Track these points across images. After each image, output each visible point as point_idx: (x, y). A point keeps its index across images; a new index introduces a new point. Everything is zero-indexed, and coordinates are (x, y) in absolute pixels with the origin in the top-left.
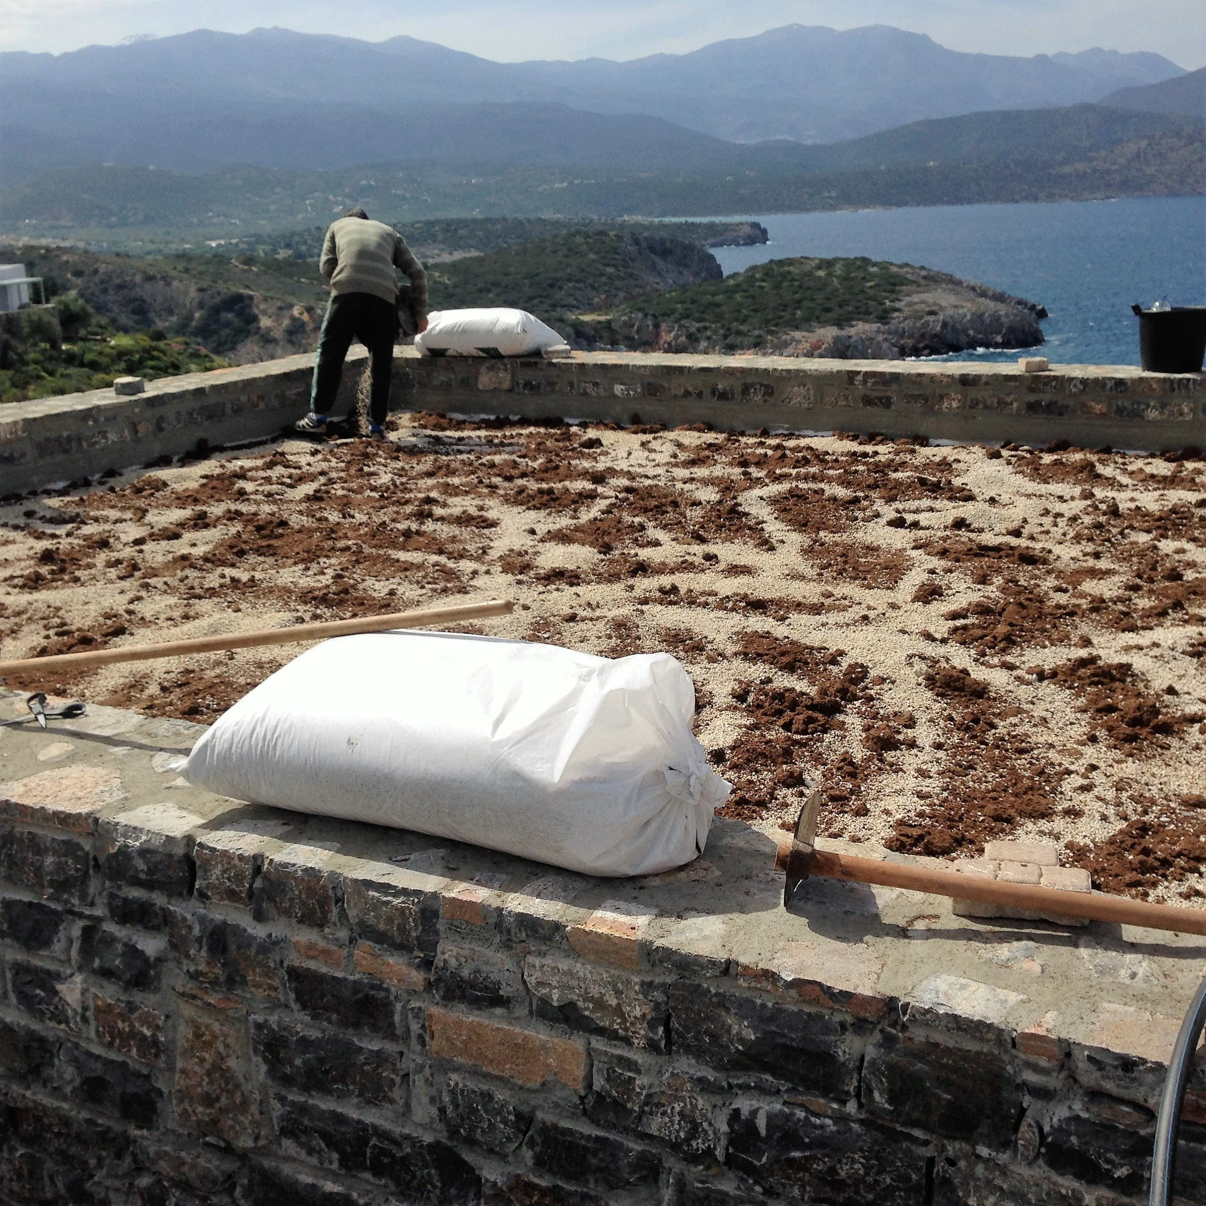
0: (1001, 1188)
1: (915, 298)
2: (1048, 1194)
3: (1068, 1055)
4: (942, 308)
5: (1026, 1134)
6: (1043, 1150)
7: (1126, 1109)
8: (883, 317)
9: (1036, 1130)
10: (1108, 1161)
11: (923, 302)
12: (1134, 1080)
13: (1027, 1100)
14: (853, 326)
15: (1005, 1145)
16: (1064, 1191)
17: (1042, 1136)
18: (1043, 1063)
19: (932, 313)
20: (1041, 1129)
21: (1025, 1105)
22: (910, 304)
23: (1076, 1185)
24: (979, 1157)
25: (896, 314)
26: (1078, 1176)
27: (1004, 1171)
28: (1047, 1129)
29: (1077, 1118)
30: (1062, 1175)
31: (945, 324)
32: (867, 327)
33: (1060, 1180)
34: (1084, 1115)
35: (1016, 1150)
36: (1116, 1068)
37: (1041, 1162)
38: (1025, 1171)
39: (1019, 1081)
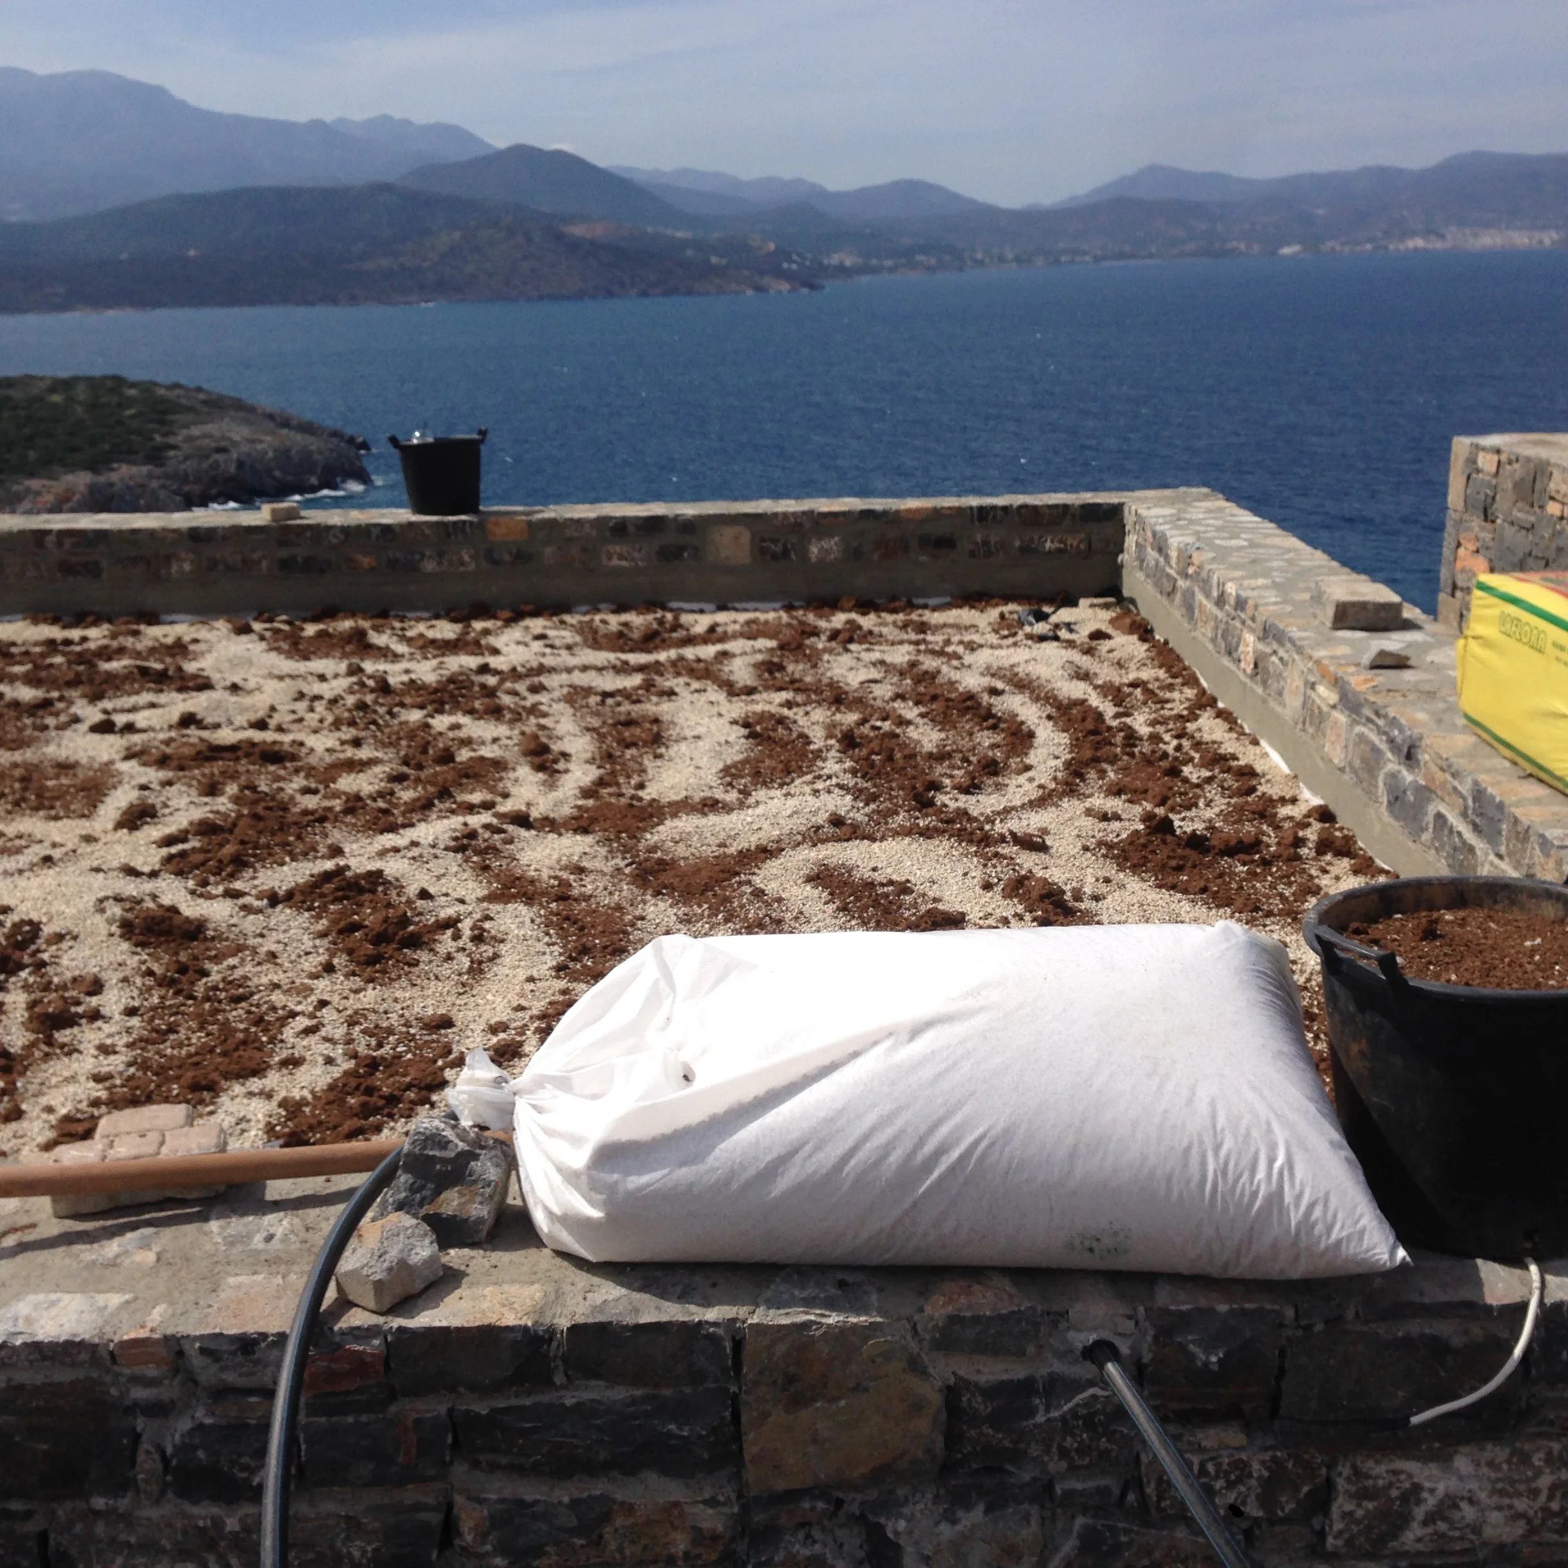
0: (129, 1545)
1: (195, 431)
2: (185, 1533)
3: (180, 1353)
4: (235, 444)
5: (147, 1463)
6: (169, 1478)
7: (253, 1399)
8: (156, 456)
9: (157, 1457)
10: (245, 1468)
11: (206, 436)
12: (257, 1362)
13: (140, 1423)
14: (113, 470)
15: (124, 1485)
16: (201, 1523)
17: (165, 1460)
18: (151, 1371)
19: (221, 450)
20: (163, 1453)
21: (139, 1429)
22: (190, 439)
23: (215, 1510)
24: (97, 1514)
25: (172, 453)
26: (215, 1499)
27: (127, 1519)
28: (169, 1450)
29: (200, 1427)
30: (196, 1503)
31: (240, 464)
32: (134, 470)
33: (196, 1510)
34: (208, 1421)
35: (137, 1490)
36: (234, 1353)
37: (170, 1495)
38: (150, 1513)
39: (128, 1402)
